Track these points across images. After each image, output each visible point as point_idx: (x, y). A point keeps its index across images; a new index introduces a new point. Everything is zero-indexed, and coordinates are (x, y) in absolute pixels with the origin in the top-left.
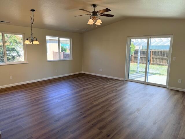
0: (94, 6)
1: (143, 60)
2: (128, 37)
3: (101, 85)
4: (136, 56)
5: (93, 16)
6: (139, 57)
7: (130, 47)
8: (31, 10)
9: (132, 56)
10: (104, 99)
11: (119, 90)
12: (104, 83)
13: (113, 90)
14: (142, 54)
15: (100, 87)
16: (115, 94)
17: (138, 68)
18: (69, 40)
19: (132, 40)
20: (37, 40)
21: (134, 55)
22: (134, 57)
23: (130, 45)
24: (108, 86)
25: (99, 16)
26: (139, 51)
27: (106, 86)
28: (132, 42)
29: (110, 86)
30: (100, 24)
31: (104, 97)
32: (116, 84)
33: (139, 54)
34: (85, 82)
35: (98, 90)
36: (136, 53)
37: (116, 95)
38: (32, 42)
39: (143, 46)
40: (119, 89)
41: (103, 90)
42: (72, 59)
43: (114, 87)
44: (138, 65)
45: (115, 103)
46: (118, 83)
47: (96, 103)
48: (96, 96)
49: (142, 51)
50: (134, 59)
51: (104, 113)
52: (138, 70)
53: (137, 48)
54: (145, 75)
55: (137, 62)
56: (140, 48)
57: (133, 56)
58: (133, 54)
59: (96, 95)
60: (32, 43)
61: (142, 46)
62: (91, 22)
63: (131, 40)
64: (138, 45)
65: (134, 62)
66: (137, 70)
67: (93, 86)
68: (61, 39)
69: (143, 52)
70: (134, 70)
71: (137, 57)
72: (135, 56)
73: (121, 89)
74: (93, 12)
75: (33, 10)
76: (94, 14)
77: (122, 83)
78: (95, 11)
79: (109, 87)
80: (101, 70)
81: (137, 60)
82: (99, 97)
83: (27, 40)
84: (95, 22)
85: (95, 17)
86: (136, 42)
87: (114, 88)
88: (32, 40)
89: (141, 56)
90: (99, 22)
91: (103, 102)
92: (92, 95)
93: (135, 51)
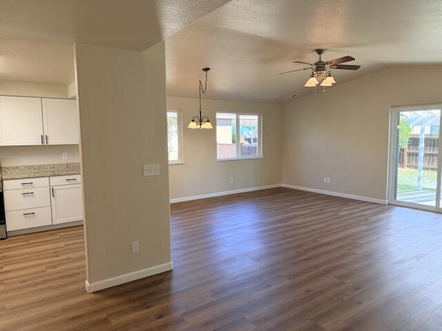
0: (320, 52)
1: (433, 161)
2: (392, 107)
3: (331, 211)
4: (415, 151)
5: (317, 71)
6: (423, 155)
7: (398, 130)
8: (204, 70)
9: (403, 150)
10: (341, 235)
11: (372, 222)
12: (337, 208)
13: (360, 221)
14: (430, 146)
15: (329, 214)
16: (364, 228)
17: (419, 179)
18: (256, 117)
19: (401, 113)
20: (208, 121)
21: (409, 149)
22: (409, 154)
23: (398, 124)
24: (346, 213)
25: (328, 69)
26: (422, 137)
27: (341, 214)
28: (401, 118)
29: (353, 214)
30: (331, 85)
31: (340, 231)
32: (365, 210)
33: (422, 145)
34: (293, 205)
35: (325, 220)
36: (413, 145)
37: (366, 231)
38: (201, 125)
39: (432, 128)
40: (373, 219)
41: (337, 221)
42: (261, 157)
43: (361, 216)
44: (420, 171)
45: (367, 243)
46: (369, 209)
47: (324, 241)
48: (324, 230)
49: (430, 139)
50: (409, 158)
51: (343, 256)
52: (419, 185)
53: (416, 131)
54: (435, 197)
55: (416, 167)
56: (422, 131)
57: (406, 151)
58: (405, 146)
59: (322, 228)
60: (199, 126)
61: (429, 127)
62: (312, 82)
63: (399, 113)
64: (417, 124)
65: (408, 166)
66: (417, 185)
67: (312, 212)
68: (241, 117)
69: (434, 140)
70: (407, 186)
71: (417, 155)
72: (411, 151)
73: (379, 220)
74: (316, 64)
75: (206, 70)
76: (320, 67)
77: (379, 209)
78: (320, 61)
79: (350, 214)
80: (327, 180)
81: (416, 160)
82: (329, 231)
83: (193, 121)
84: (320, 83)
85: (320, 73)
86: (413, 116)
87: (362, 218)
88: (201, 121)
89: (428, 152)
90: (329, 82)
91: (339, 240)
92: (314, 228)
93: (411, 139)
